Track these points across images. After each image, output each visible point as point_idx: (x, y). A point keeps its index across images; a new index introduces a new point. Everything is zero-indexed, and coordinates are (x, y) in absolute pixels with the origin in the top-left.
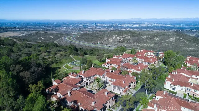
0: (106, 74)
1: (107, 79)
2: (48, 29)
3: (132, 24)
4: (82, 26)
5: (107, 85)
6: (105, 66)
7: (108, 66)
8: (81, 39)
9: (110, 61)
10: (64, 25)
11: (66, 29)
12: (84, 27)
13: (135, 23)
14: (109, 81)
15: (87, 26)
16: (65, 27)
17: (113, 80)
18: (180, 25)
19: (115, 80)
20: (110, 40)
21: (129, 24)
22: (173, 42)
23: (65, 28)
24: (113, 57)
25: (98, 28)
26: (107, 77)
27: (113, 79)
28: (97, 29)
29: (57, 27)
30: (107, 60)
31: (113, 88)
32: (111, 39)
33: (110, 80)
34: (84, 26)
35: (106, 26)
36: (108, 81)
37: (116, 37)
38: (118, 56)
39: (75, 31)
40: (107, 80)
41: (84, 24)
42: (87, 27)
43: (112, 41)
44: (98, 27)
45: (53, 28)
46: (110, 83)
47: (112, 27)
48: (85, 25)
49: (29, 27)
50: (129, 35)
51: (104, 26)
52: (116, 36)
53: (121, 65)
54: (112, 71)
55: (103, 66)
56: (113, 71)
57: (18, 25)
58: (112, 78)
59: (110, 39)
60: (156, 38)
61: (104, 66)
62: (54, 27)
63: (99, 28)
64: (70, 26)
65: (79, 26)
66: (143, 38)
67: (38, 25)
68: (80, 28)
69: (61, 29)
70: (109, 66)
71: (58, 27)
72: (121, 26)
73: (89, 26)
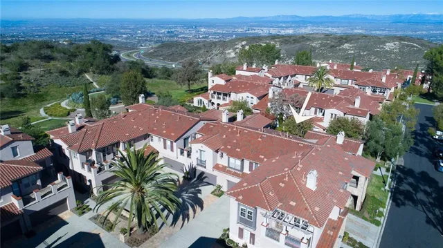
0: (201, 131)
1: (203, 155)
2: (84, 38)
3: (278, 27)
4: (164, 33)
5: (206, 192)
6: (206, 101)
7: (215, 101)
8: (157, 56)
9: (222, 82)
10: (122, 31)
11: (126, 38)
12: (168, 35)
13: (284, 25)
14: (217, 167)
15: (175, 33)
16: (124, 34)
17: (235, 163)
18: (383, 30)
19: (247, 163)
20: (229, 53)
21: (271, 27)
22: (394, 53)
23: (124, 36)
24: (238, 72)
25: (201, 37)
26: (205, 148)
27: (236, 156)
28: (199, 38)
29: (106, 34)
30: (215, 81)
31: (241, 221)
32: (230, 51)
33: (223, 161)
34: (168, 32)
35: (219, 33)
36: (209, 170)
37: (242, 46)
38: (254, 67)
39: (148, 43)
40: (202, 163)
41: (170, 28)
42: (176, 36)
43: (233, 55)
44: (202, 35)
45: (97, 36)
46: (222, 180)
47: (234, 34)
48: (173, 30)
49: (39, 34)
50: (277, 40)
51: (215, 33)
52: (244, 43)
53: (270, 96)
54: (232, 119)
55: (196, 104)
56: (239, 118)
57: (12, 30)
58: (232, 154)
59: (227, 52)
60: (346, 45)
61: (200, 102)
62: (98, 34)
63: (203, 38)
64: (136, 33)
65: (158, 33)
66: (314, 45)
67: (61, 30)
68: (159, 37)
69: (115, 39)
70: (221, 102)
71: (108, 34)
72: (253, 32)
73: (181, 33)
